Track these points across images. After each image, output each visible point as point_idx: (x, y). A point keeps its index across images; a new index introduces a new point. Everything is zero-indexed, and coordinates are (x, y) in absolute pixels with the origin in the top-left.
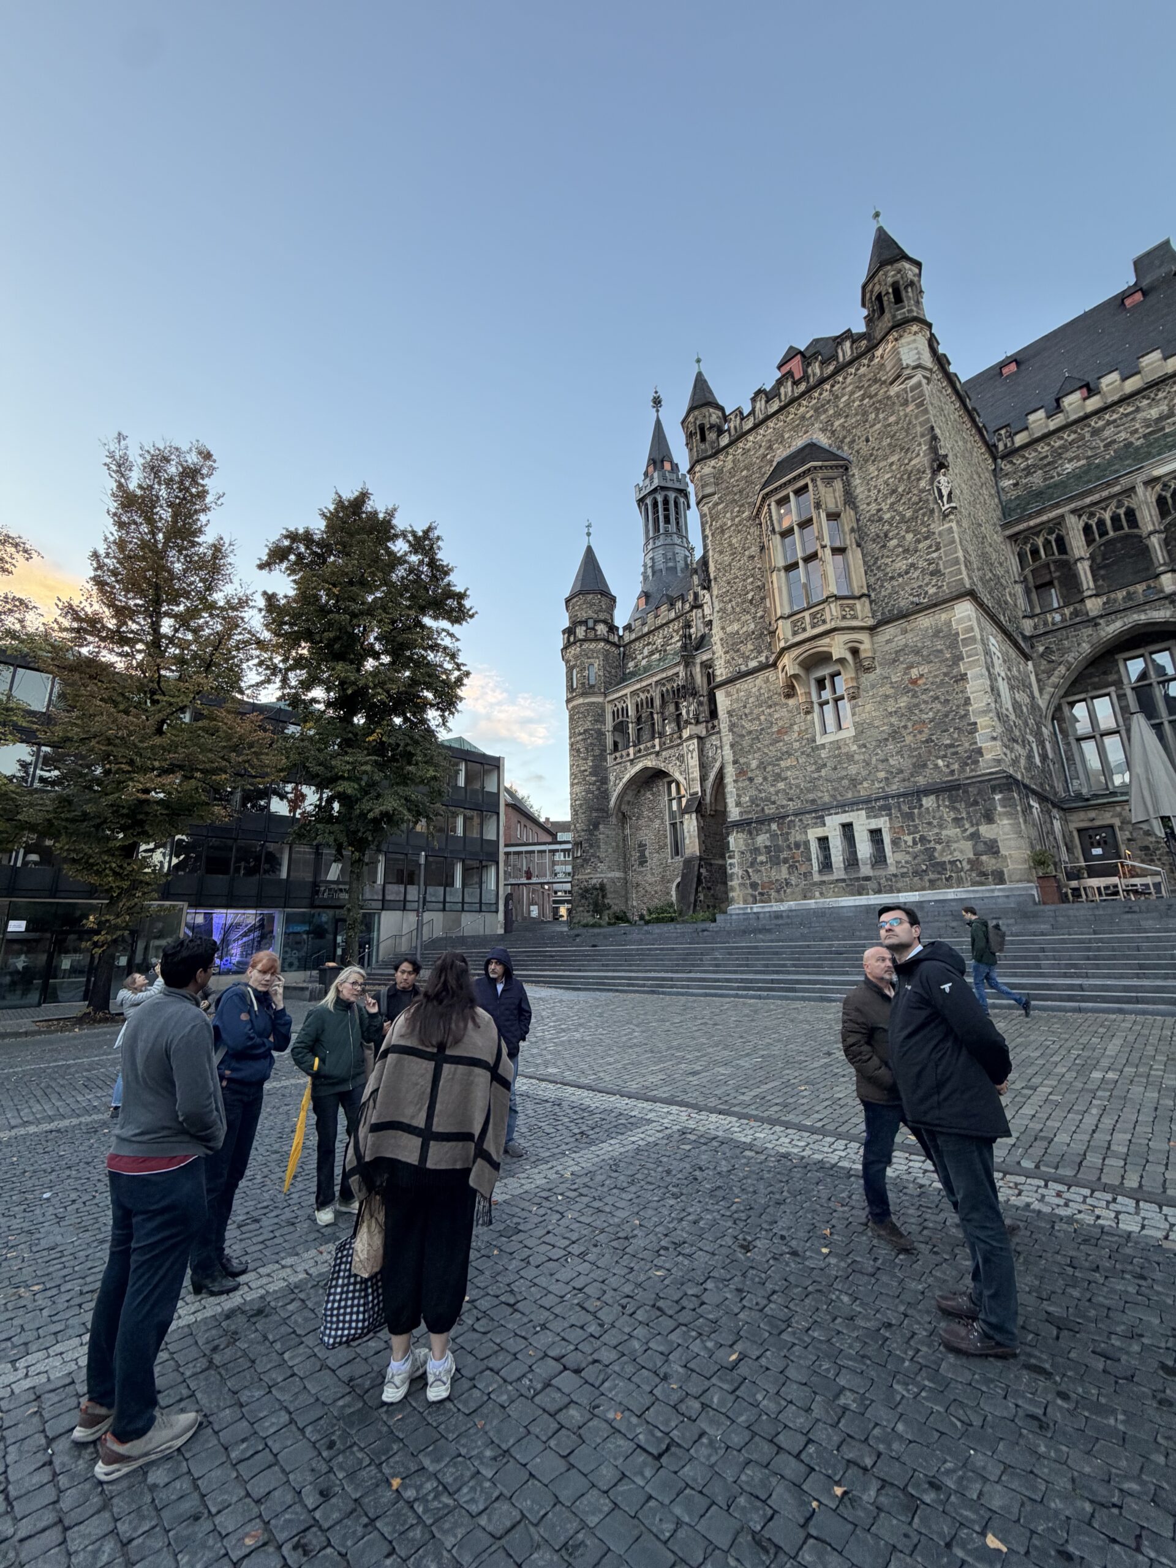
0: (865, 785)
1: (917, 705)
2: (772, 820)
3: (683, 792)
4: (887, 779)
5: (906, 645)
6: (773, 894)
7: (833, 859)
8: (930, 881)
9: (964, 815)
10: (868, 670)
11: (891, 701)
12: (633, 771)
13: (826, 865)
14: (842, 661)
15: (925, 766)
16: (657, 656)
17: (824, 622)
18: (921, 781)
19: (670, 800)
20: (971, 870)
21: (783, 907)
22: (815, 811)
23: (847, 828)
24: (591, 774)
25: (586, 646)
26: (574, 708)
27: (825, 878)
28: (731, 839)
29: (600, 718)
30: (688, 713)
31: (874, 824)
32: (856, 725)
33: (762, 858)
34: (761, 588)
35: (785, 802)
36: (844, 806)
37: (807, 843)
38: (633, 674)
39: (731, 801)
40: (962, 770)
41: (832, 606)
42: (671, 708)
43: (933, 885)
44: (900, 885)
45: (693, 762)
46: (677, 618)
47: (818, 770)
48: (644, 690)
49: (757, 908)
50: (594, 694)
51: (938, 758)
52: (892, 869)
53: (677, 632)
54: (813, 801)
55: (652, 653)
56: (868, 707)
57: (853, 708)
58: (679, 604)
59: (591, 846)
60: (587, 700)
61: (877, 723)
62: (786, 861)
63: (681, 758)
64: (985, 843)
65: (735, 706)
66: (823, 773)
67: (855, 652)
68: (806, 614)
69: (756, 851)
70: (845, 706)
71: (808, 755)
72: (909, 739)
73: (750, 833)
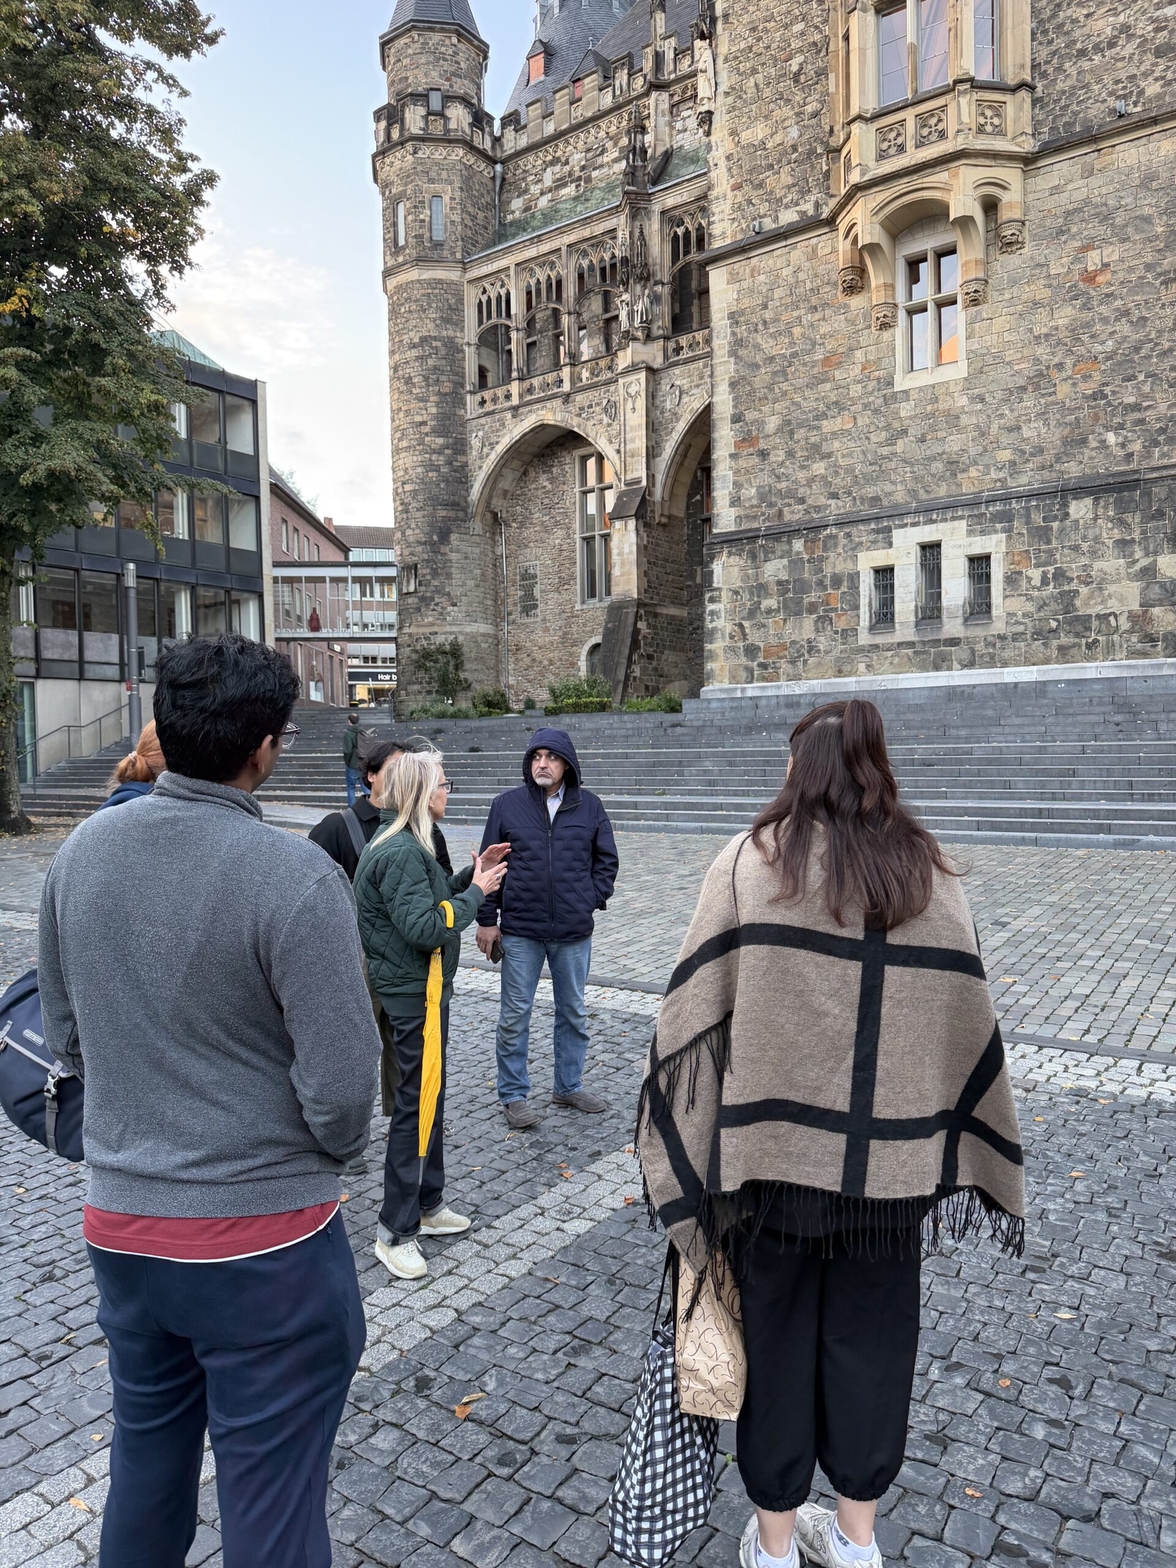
0: (973, 472)
1: (1088, 325)
2: (793, 532)
3: (609, 477)
4: (1013, 463)
5: (1087, 202)
6: (784, 665)
7: (898, 607)
8: (1061, 648)
9: (1137, 535)
10: (1009, 245)
11: (1042, 314)
12: (516, 430)
13: (884, 616)
14: (965, 222)
15: (1084, 441)
16: (570, 190)
17: (942, 135)
18: (1073, 470)
19: (585, 493)
20: (1131, 631)
21: (799, 688)
22: (877, 519)
23: (931, 551)
24: (436, 432)
25: (425, 151)
26: (399, 288)
27: (879, 640)
28: (717, 567)
29: (452, 315)
30: (631, 316)
31: (980, 545)
32: (970, 359)
33: (771, 603)
34: (819, 48)
35: (823, 501)
36: (930, 511)
37: (854, 578)
38: (521, 226)
39: (721, 494)
40: (1147, 454)
41: (964, 101)
42: (595, 304)
43: (1065, 654)
44: (1007, 654)
45: (636, 419)
46: (617, 108)
47: (891, 441)
48: (543, 260)
49: (753, 690)
50: (440, 261)
51: (1107, 428)
52: (999, 626)
53: (615, 139)
54: (876, 499)
55: (560, 183)
56: (1000, 323)
57: (970, 323)
58: (622, 77)
59: (435, 573)
60: (428, 274)
61: (1009, 355)
62: (812, 608)
63: (611, 409)
64: (1162, 585)
65: (746, 303)
66: (900, 446)
67: (990, 206)
68: (909, 115)
69: (761, 589)
70: (956, 317)
71: (876, 411)
72: (1064, 390)
73: (753, 556)
